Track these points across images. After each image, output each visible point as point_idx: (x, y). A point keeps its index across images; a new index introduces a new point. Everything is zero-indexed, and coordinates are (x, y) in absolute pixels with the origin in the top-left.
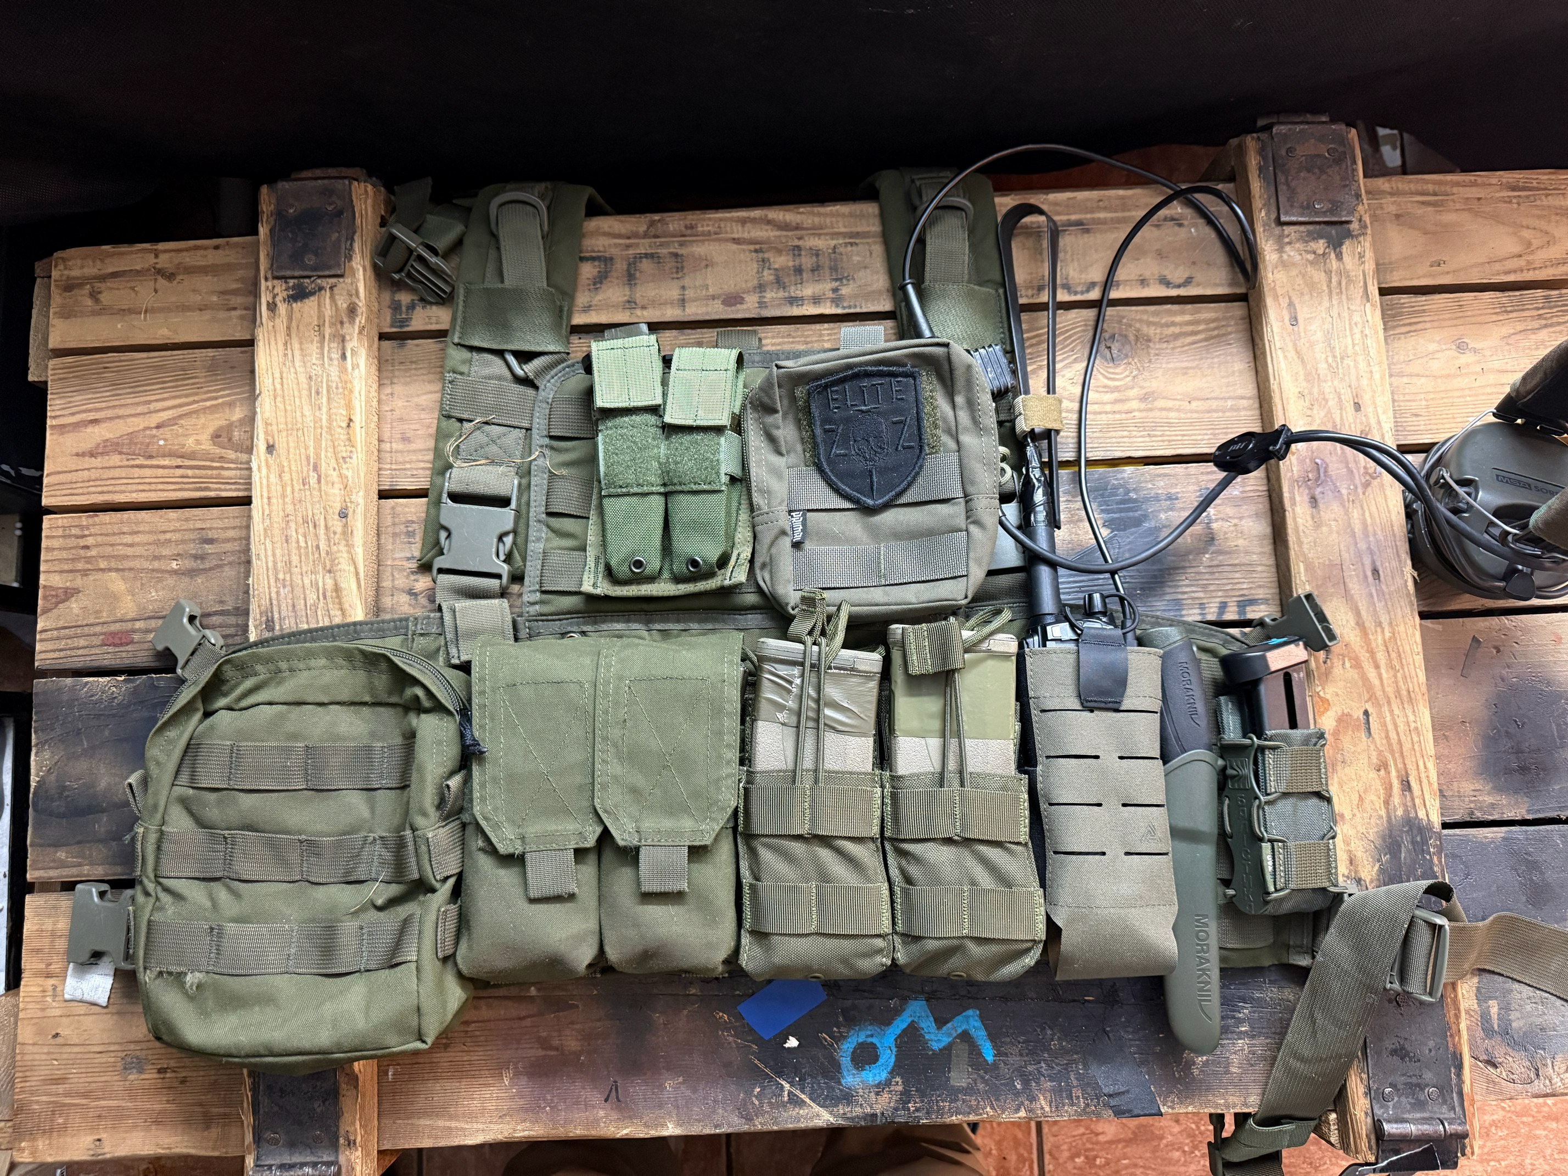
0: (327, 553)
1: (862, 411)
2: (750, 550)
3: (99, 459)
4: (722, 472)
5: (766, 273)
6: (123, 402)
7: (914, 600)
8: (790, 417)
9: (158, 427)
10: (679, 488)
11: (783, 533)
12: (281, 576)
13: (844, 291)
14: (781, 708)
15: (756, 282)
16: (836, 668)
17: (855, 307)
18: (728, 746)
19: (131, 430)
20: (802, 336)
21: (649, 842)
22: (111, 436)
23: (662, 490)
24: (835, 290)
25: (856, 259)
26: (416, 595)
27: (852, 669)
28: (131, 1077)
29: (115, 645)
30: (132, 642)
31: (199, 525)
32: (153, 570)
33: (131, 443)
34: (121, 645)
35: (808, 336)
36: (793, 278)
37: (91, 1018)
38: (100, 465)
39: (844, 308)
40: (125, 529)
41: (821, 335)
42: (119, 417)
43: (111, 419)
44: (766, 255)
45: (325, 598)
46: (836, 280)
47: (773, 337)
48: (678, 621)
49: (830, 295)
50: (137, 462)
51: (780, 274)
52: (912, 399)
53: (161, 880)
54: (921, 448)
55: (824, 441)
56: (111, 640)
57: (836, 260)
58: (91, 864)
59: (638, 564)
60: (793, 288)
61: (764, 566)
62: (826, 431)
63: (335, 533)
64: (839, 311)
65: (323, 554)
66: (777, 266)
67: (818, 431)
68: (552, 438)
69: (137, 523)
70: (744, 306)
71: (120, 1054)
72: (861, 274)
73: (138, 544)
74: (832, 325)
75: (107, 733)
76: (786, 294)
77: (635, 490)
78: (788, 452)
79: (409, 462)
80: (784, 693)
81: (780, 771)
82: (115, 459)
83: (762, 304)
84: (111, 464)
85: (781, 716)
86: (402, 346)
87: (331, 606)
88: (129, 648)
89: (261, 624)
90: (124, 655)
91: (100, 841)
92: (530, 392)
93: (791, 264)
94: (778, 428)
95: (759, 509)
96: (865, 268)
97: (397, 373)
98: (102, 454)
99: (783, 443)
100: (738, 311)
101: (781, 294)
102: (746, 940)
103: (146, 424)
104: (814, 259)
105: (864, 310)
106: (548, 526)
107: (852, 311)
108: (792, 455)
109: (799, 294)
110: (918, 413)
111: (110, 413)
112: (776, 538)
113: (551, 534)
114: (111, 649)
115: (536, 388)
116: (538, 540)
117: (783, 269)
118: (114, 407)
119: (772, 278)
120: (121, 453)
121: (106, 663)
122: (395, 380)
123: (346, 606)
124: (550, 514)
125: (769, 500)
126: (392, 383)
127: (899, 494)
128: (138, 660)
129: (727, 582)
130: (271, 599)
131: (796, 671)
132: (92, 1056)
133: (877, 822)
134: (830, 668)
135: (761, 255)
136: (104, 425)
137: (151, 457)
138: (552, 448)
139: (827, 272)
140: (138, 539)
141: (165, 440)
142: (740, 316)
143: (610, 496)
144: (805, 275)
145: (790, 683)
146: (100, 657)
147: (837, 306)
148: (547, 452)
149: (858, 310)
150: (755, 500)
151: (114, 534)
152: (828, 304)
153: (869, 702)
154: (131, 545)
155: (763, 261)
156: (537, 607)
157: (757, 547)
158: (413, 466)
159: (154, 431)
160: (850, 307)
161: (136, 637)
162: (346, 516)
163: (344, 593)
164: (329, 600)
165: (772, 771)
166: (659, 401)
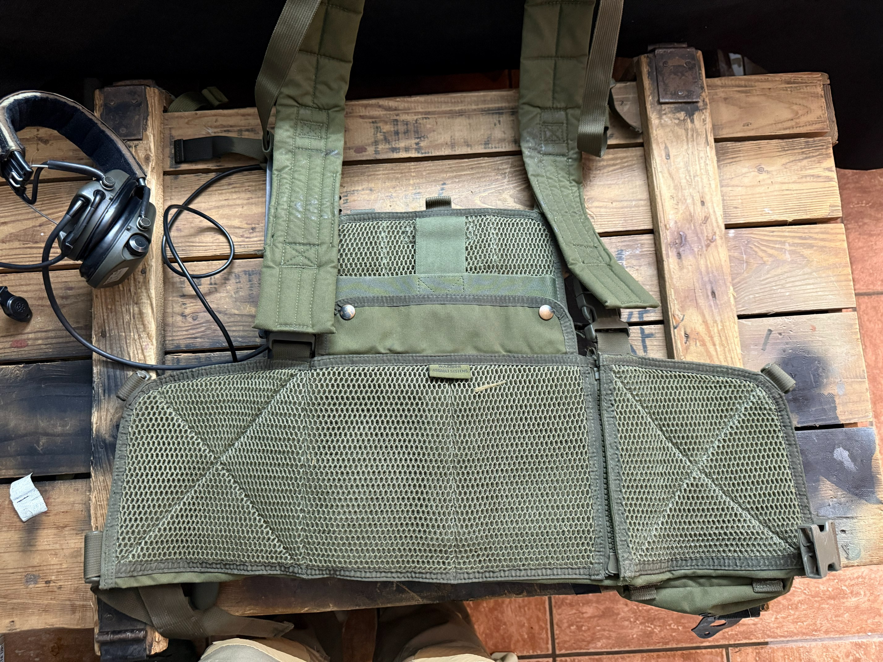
0: (135, 293)
3: (7, 244)
5: (379, 134)
6: (20, 212)
9: (40, 226)
12: (109, 307)
13: (422, 144)
15: (373, 140)
17: (428, 153)
19: (25, 228)
20: (399, 169)
22: (14, 231)
24: (417, 144)
25: (428, 126)
26: (185, 316)
28: (31, 586)
29: (18, 347)
30: (27, 345)
31: (64, 280)
32: (39, 305)
33: (25, 235)
34: (21, 347)
35: (403, 169)
36: (394, 137)
37: (7, 554)
38: (8, 247)
39: (422, 153)
40: (23, 283)
41: (410, 169)
42: (18, 220)
43: (14, 221)
44: (379, 125)
45: (134, 318)
46: (418, 138)
47: (383, 170)
49: (415, 146)
50: (29, 245)
51: (387, 135)
56: (16, 345)
57: (417, 127)
58: (6, 469)
60: (394, 143)
63: (139, 282)
64: (420, 155)
65: (133, 294)
66: (385, 131)
69: (30, 279)
70: (367, 153)
71: (24, 574)
72: (432, 134)
73: (30, 291)
74: (416, 163)
75: (14, 396)
76: (390, 146)
79: (181, 243)
82: (16, 244)
83: (377, 152)
84: (14, 246)
86: (176, 178)
87: (137, 323)
88: (26, 349)
89: (99, 333)
90: (23, 352)
91: (11, 456)
93: (392, 129)
96: (434, 131)
97: (173, 193)
98: (9, 241)
100: (363, 156)
101: (387, 146)
103: (34, 224)
104: (405, 126)
105: (433, 155)
107: (427, 155)
109: (397, 146)
111: (13, 218)
114: (16, 350)
117: (388, 132)
118: (16, 215)
119: (382, 137)
120: (19, 241)
121: (13, 357)
122: (173, 197)
123: (146, 322)
126: (171, 199)
128: (31, 355)
130: (104, 320)
132: (8, 575)
135: (375, 125)
136: (10, 225)
137: (36, 242)
139: (413, 133)
140: (29, 288)
141: (44, 233)
142: (364, 158)
144: (400, 135)
146: (10, 354)
147: (418, 152)
149: (430, 155)
151: (16, 285)
152: (414, 151)
154: (26, 292)
155: (377, 128)
158: (183, 244)
159: (38, 228)
160: (425, 153)
161: (30, 342)
162: (145, 273)
163: (145, 315)
164: (137, 319)
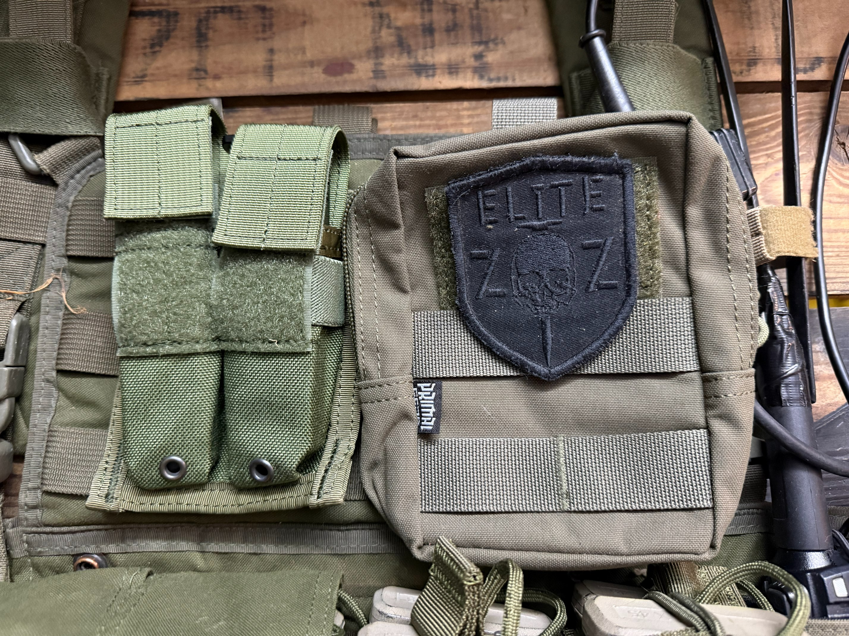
1: (533, 229)
2: (354, 436)
4: (308, 322)
5: (384, 32)
8: (417, 233)
11: (406, 416)
13: (491, 58)
15: (370, 44)
17: (506, 79)
20: (432, 118)
23: (214, 347)
24: (478, 57)
25: (506, 16)
35: (441, 118)
36: (421, 40)
39: (491, 80)
41: (459, 117)
44: (385, 10)
46: (480, 43)
47: (394, 119)
48: (245, 540)
49: (472, 62)
51: (404, 34)
52: (618, 210)
54: (629, 290)
55: (469, 273)
57: (479, 17)
59: (173, 467)
60: (420, 53)
61: (374, 465)
62: (473, 258)
64: (484, 84)
66: (399, 23)
67: (461, 257)
68: (71, 258)
70: (354, 76)
72: (514, 36)
74: (474, 103)
76: (412, 61)
77: (168, 349)
78: (413, 287)
83: (378, 74)
92: (48, 191)
93: (418, 21)
94: (398, 251)
95: (369, 377)
96: (519, 28)
99: (406, 275)
100: (345, 82)
101: (405, 60)
104: (450, 15)
105: (518, 83)
106: (60, 389)
107: (502, 84)
108: (420, 292)
109: (429, 60)
110: (625, 233)
112: (394, 424)
113: (64, 402)
115: (54, 184)
116: (45, 409)
117: (407, 28)
119: (392, 39)
124: (61, 372)
125: (383, 363)
127: (590, 359)
129: (313, 500)
135: (377, 10)
138: (72, 273)
139: (468, 32)
142: (347, 88)
143: (129, 358)
144: (437, 36)
147: (481, 77)
148: (66, 278)
149: (510, 84)
150: (361, 361)
152: (469, 74)
155: (381, 16)
156: (38, 512)
157: (364, 436)
160: (498, 79)
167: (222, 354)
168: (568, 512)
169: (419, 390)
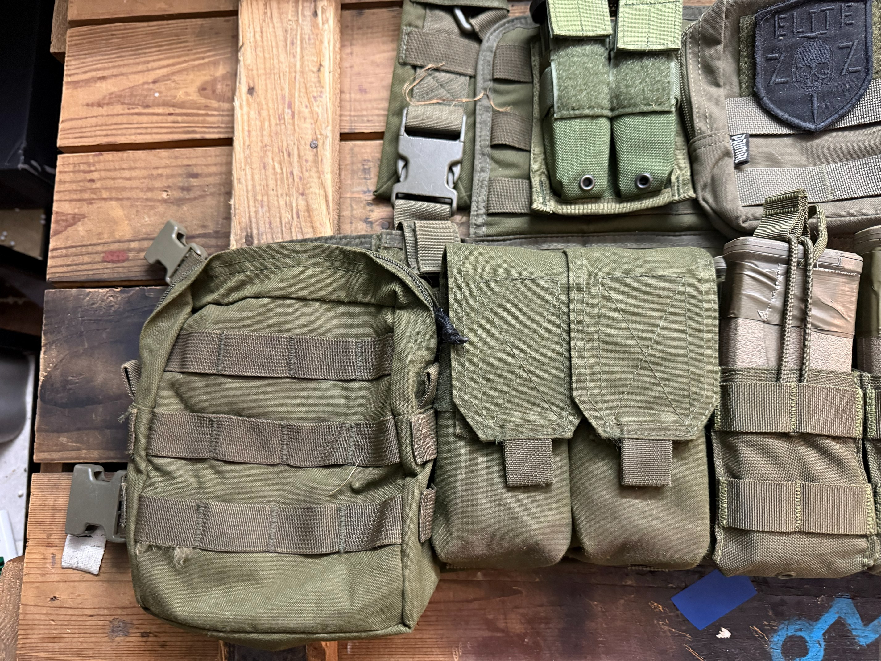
0: (301, 178)
1: (809, 38)
2: (688, 174)
3: (105, 108)
4: (672, 97)
6: (126, 62)
7: (872, 211)
8: (729, 49)
9: (154, 82)
10: (628, 110)
11: (727, 154)
12: (259, 198)
14: (764, 305)
16: (821, 266)
18: (708, 343)
19: (131, 85)
21: (632, 435)
22: (116, 90)
23: (610, 114)
26: (371, 223)
27: (838, 268)
28: (118, 639)
29: (113, 261)
30: (127, 259)
31: (186, 162)
32: (147, 200)
33: (132, 95)
34: (119, 261)
37: (83, 584)
38: (106, 114)
40: (125, 166)
42: (122, 74)
43: (116, 76)
45: (298, 217)
50: (136, 111)
52: (861, 23)
53: (152, 459)
54: (867, 71)
55: (765, 69)
56: (110, 258)
58: (88, 449)
59: (588, 182)
62: (768, 60)
63: (307, 161)
65: (296, 179)
67: (759, 59)
68: (497, 81)
69: (135, 161)
71: (108, 618)
73: (135, 178)
75: (104, 336)
77: (587, 112)
78: (725, 84)
79: (366, 110)
80: (767, 291)
81: (763, 369)
82: (118, 109)
84: (115, 112)
85: (766, 314)
86: (360, 14)
87: (303, 224)
88: (125, 264)
89: (241, 238)
90: (121, 270)
91: (96, 428)
92: (474, 45)
94: (718, 59)
95: (702, 133)
97: (355, 36)
98: (108, 104)
99: (721, 75)
102: (720, 536)
103: (145, 80)
106: (493, 158)
108: (728, 87)
110: (866, 38)
111: (115, 71)
112: (719, 159)
113: (494, 165)
114: (110, 265)
115: (479, 41)
116: (483, 169)
118: (119, 66)
120: (123, 103)
121: (105, 277)
122: (354, 42)
123: (317, 224)
124: (495, 147)
125: (711, 125)
126: (351, 45)
127: (842, 117)
128: (132, 274)
129: (676, 198)
130: (250, 217)
131: (781, 268)
132: (84, 618)
133: (860, 422)
134: (815, 266)
136: (109, 81)
137: (148, 106)
138: (495, 91)
140: (134, 173)
141: (160, 92)
143: (562, 119)
145: (773, 280)
146: (101, 271)
148: (491, 95)
150: (696, 125)
151: (116, 170)
153: (851, 302)
154: (129, 179)
156: (484, 229)
158: (369, 113)
159: (151, 86)
161: (131, 255)
162: (316, 147)
163: (315, 213)
164: (302, 219)
165: (754, 369)
166: (609, 31)
167: (612, 120)
168: (833, 201)
169: (734, 140)
